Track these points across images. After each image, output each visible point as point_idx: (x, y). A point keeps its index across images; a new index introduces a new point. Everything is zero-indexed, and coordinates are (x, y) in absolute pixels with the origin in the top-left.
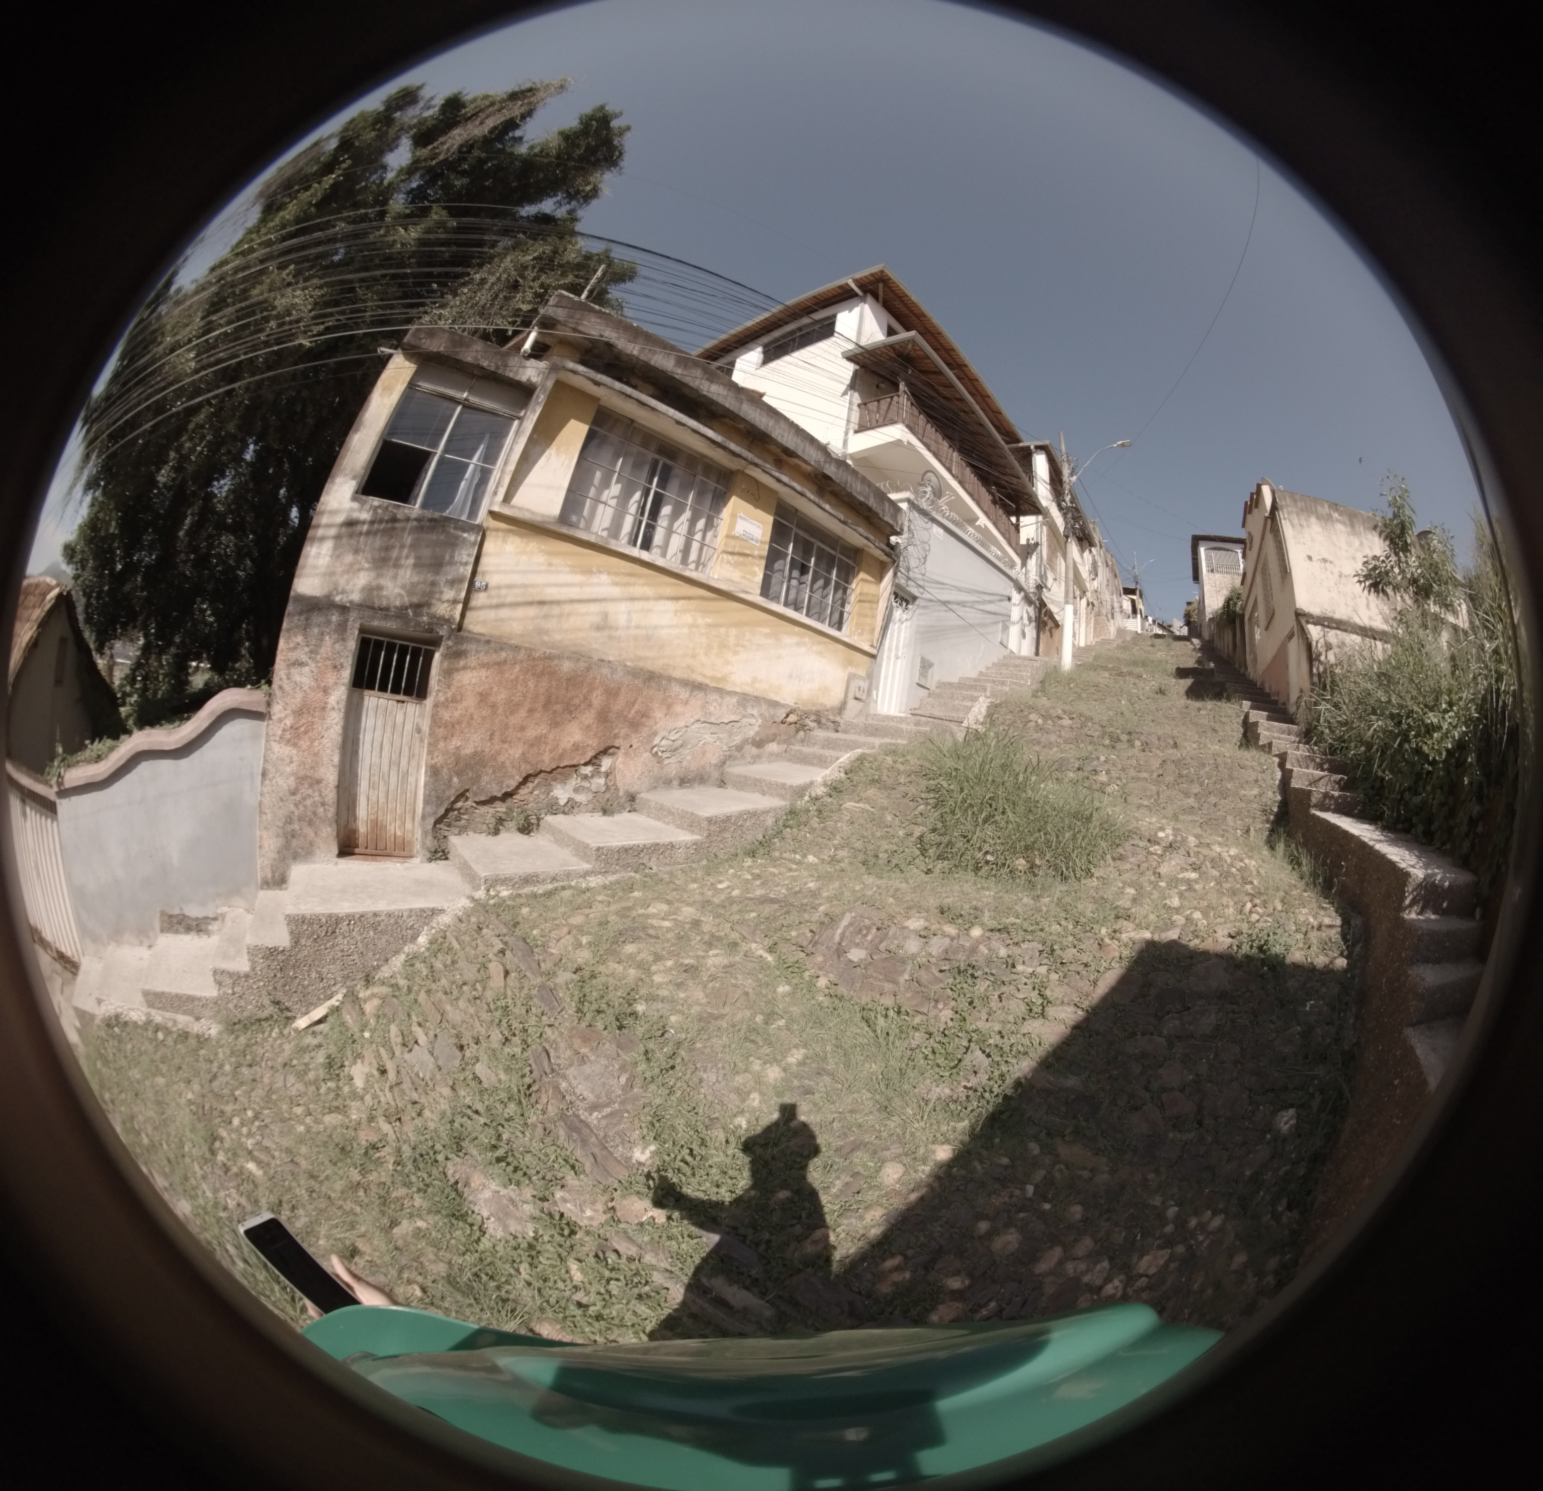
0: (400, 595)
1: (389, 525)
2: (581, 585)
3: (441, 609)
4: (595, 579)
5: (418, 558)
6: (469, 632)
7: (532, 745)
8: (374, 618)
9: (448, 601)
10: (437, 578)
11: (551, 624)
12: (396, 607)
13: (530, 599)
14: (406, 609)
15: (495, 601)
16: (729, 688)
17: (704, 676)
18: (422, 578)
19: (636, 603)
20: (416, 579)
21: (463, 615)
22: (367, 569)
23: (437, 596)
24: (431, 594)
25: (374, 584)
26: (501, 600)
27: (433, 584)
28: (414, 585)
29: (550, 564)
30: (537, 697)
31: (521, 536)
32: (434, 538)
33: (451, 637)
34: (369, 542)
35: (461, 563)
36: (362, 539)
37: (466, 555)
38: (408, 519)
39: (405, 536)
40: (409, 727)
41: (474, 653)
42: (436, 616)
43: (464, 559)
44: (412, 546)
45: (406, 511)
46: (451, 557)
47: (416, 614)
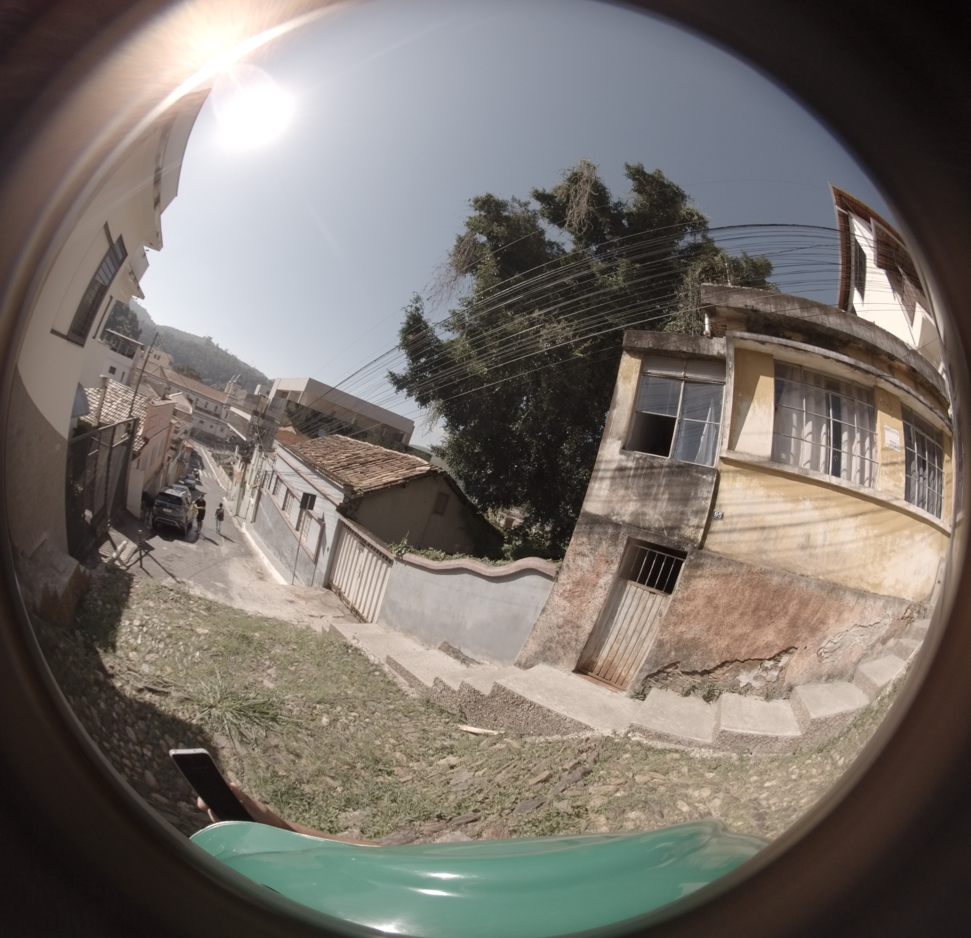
0: (658, 520)
1: (649, 471)
2: (791, 512)
3: (688, 532)
4: (801, 506)
5: (671, 494)
6: (708, 550)
8: (638, 534)
9: (693, 526)
10: (686, 509)
11: (769, 546)
12: (655, 528)
13: (754, 525)
14: (663, 530)
15: (729, 527)
16: (881, 593)
17: (868, 583)
18: (674, 509)
19: (830, 523)
20: (670, 509)
21: (704, 537)
22: (635, 501)
23: (686, 522)
24: (681, 520)
25: (640, 511)
26: (733, 527)
27: (683, 513)
28: (668, 513)
29: (769, 496)
30: (749, 603)
31: (746, 475)
32: (682, 479)
33: (694, 553)
34: (636, 482)
35: (703, 498)
36: (630, 480)
37: (706, 492)
38: (662, 467)
39: (661, 478)
40: (654, 611)
41: (709, 565)
42: (683, 537)
43: (705, 495)
44: (667, 485)
45: (660, 461)
46: (696, 494)
47: (669, 534)
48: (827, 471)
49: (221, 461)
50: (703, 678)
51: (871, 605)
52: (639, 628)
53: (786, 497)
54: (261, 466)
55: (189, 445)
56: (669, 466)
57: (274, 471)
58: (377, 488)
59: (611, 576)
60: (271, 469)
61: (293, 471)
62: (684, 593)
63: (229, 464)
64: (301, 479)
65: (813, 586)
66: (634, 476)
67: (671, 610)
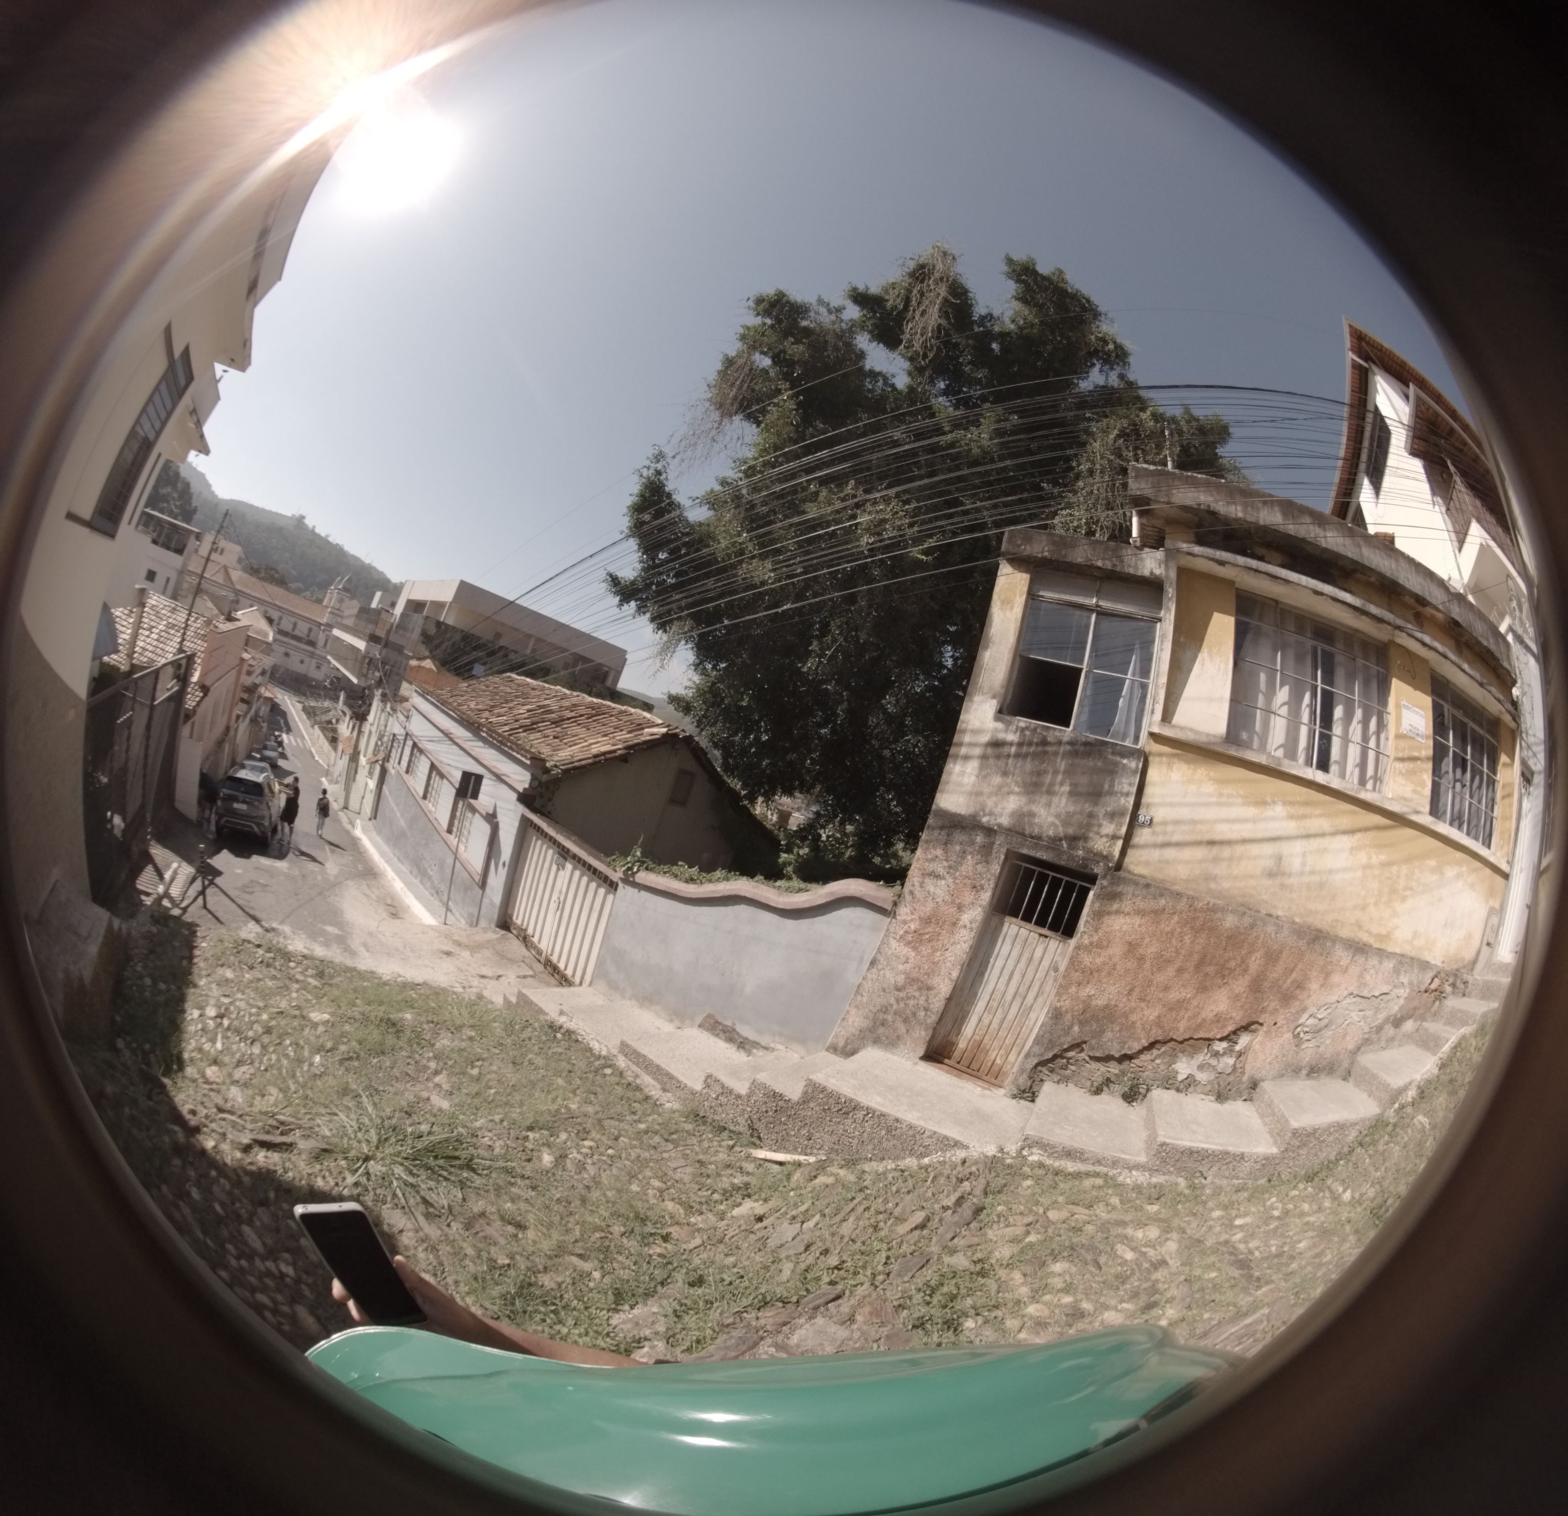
0: (1053, 824)
1: (1040, 748)
2: (1253, 820)
3: (1099, 844)
4: (1269, 812)
5: (1074, 785)
6: (1129, 872)
7: (1171, 1009)
8: (1022, 845)
9: (1107, 836)
10: (1096, 809)
11: (1220, 870)
12: (1049, 837)
13: (1198, 838)
14: (1061, 840)
15: (1160, 839)
16: (1390, 949)
17: (1370, 933)
18: (1078, 808)
19: (1313, 841)
20: (1071, 808)
21: (1123, 853)
22: (1018, 794)
23: (1095, 829)
24: (1089, 826)
25: (1025, 809)
26: (1167, 839)
27: (1091, 815)
28: (1069, 815)
29: (1221, 795)
30: (1191, 954)
31: (1187, 761)
32: (1091, 764)
33: (1108, 877)
34: (1019, 765)
35: (1122, 794)
36: (1010, 761)
37: (1127, 785)
38: (1060, 743)
39: (1059, 760)
40: (1046, 963)
41: (1130, 896)
42: (1092, 852)
43: (1126, 788)
44: (1067, 772)
45: (1057, 734)
46: (1112, 786)
47: (1071, 847)
48: (1308, 761)
49: (318, 719)
50: (1121, 1067)
51: (1374, 966)
52: (1022, 990)
53: (1246, 797)
54: (386, 726)
55: (268, 694)
56: (1070, 743)
57: (407, 734)
58: (583, 763)
59: (980, 909)
60: (403, 732)
61: (440, 734)
62: (1092, 936)
63: (330, 722)
64: (455, 747)
65: (1286, 932)
66: (1017, 756)
67: (1074, 962)
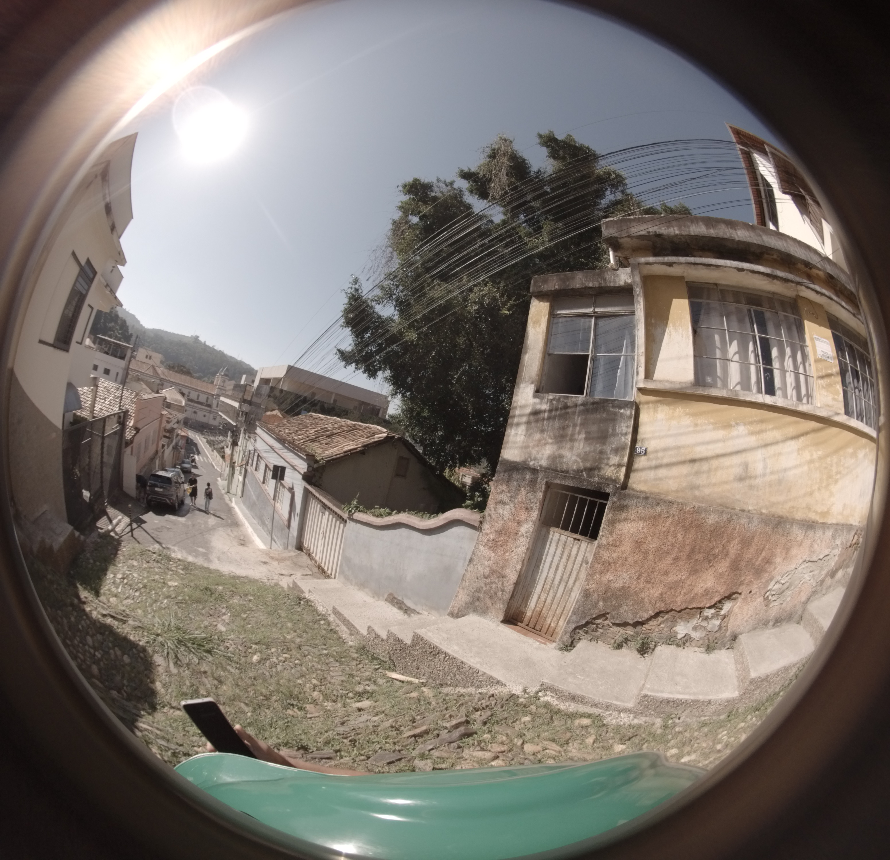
0: (576, 461)
1: (563, 411)
2: (723, 440)
3: (609, 472)
4: (734, 432)
5: (588, 433)
6: (633, 490)
7: (670, 588)
8: (556, 478)
9: (614, 465)
10: (604, 447)
12: (573, 470)
14: (582, 472)
15: (654, 463)
17: (816, 513)
18: (593, 448)
19: (769, 448)
20: (588, 449)
21: (627, 476)
22: (551, 444)
23: (605, 461)
24: (600, 460)
25: (557, 454)
26: (658, 462)
27: (601, 452)
28: (586, 454)
29: (696, 425)
30: (683, 546)
31: (668, 404)
32: (598, 416)
33: (617, 495)
34: (550, 424)
35: (622, 434)
36: (545, 422)
37: (625, 427)
38: (576, 406)
39: (576, 418)
40: (580, 558)
41: (634, 507)
42: (604, 478)
43: (624, 430)
44: (583, 425)
45: (574, 400)
46: (614, 430)
47: (589, 475)
48: (759, 391)
50: (636, 630)
51: (819, 537)
52: (566, 577)
53: (716, 423)
56: (583, 405)
59: (532, 523)
62: (608, 538)
65: (756, 521)
66: (549, 418)
67: (596, 557)
